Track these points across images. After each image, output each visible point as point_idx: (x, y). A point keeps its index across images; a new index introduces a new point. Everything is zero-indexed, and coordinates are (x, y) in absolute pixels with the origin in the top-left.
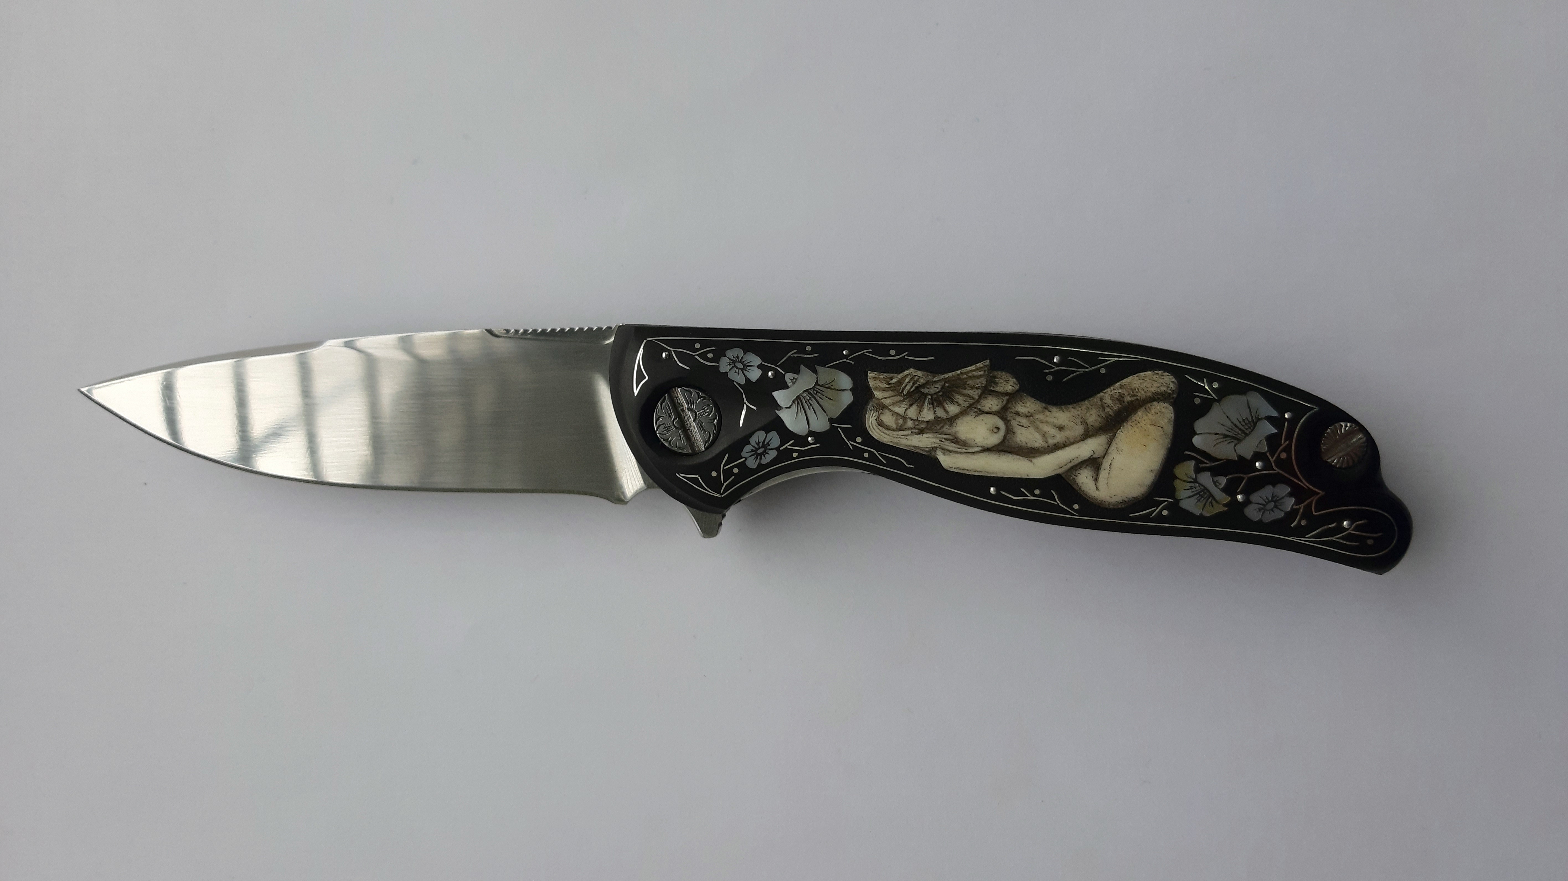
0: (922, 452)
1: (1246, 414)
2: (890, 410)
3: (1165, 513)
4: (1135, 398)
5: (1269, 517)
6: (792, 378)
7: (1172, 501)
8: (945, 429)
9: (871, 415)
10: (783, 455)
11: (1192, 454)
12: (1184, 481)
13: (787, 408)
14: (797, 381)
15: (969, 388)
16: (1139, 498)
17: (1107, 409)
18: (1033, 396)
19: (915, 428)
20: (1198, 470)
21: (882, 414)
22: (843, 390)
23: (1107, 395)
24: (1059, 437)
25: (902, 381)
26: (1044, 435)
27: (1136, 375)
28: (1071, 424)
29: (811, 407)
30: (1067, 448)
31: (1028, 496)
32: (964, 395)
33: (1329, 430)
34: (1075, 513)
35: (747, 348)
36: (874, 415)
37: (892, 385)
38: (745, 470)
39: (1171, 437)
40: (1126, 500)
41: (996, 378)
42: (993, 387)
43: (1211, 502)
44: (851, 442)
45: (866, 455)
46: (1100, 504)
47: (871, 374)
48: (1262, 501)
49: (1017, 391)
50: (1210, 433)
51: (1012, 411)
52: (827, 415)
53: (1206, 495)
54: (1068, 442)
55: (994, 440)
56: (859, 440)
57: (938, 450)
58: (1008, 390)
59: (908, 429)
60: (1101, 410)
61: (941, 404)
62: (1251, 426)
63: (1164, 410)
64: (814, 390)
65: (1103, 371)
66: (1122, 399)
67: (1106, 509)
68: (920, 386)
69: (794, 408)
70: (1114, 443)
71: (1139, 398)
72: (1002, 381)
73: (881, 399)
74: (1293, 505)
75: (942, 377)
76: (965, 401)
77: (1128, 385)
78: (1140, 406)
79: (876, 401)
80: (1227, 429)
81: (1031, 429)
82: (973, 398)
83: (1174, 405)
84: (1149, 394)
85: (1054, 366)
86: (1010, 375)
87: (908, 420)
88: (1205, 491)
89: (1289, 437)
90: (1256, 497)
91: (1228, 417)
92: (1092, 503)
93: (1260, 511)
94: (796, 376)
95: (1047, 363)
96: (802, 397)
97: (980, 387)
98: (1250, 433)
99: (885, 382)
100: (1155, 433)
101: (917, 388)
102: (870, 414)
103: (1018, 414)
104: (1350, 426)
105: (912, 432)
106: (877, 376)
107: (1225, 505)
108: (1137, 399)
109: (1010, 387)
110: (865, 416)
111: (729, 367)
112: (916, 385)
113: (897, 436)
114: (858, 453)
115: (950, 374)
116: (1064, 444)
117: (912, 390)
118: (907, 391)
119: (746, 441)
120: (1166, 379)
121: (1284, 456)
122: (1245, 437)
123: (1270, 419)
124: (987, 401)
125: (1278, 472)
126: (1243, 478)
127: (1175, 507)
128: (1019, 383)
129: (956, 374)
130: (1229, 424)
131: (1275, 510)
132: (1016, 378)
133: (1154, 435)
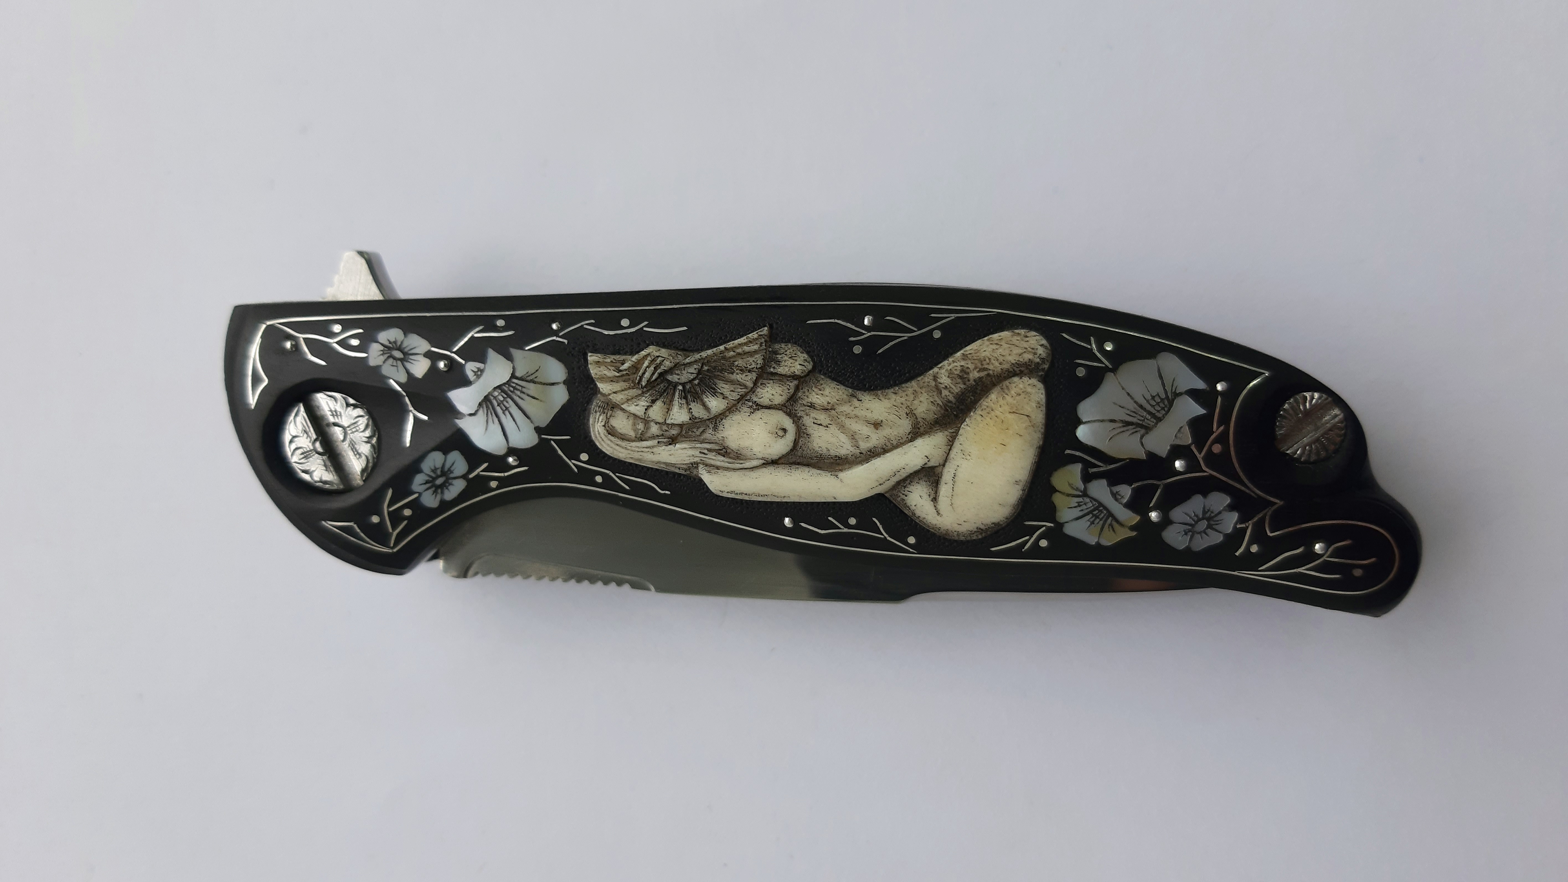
0: (677, 471)
1: (1156, 388)
2: (623, 410)
3: (1044, 543)
4: (986, 373)
5: (1202, 543)
6: (476, 370)
7: (1052, 525)
8: (707, 435)
9: (597, 420)
10: (476, 486)
11: (1078, 453)
12: (1068, 495)
13: (471, 415)
14: (484, 375)
15: (738, 371)
16: (1001, 523)
17: (945, 393)
18: (834, 379)
19: (662, 435)
20: (1087, 478)
21: (611, 418)
22: (553, 384)
23: (943, 371)
24: (875, 439)
25: (639, 366)
26: (853, 437)
27: (986, 338)
28: (892, 417)
29: (507, 412)
30: (888, 454)
31: (840, 529)
32: (732, 382)
33: (1286, 405)
34: (911, 550)
35: (408, 327)
36: (600, 420)
37: (625, 372)
38: (422, 513)
39: (1043, 430)
40: (982, 527)
41: (778, 354)
42: (774, 368)
43: (1111, 525)
44: (573, 461)
45: (599, 479)
46: (946, 534)
47: (592, 358)
48: (1188, 520)
49: (810, 372)
50: (1102, 421)
51: (805, 403)
52: (532, 422)
53: (1103, 515)
54: (890, 446)
55: (781, 447)
56: (584, 457)
57: (701, 466)
58: (796, 371)
59: (653, 437)
60: (935, 394)
61: (699, 397)
62: (1166, 406)
63: (1029, 389)
64: (510, 385)
65: (937, 334)
66: (965, 376)
67: (956, 541)
68: (666, 372)
69: (481, 414)
70: (957, 444)
71: (991, 372)
72: (786, 358)
73: (609, 394)
74: (1236, 524)
75: (697, 356)
76: (732, 391)
77: (973, 355)
78: (994, 385)
79: (602, 399)
80: (1128, 412)
81: (833, 429)
82: (746, 387)
83: (1044, 380)
84: (1006, 366)
85: (864, 332)
86: (799, 348)
87: (652, 424)
88: (1101, 508)
89: (1225, 419)
90: (1178, 513)
91: (1129, 394)
92: (934, 534)
93: (1186, 534)
94: (481, 365)
95: (853, 327)
96: (492, 398)
97: (755, 369)
98: (1164, 417)
99: (613, 368)
100: (1018, 424)
101: (661, 374)
102: (595, 418)
103: (812, 406)
104: (1319, 398)
105: (658, 442)
106: (601, 360)
107: (1132, 528)
108: (988, 375)
109: (799, 367)
110: (588, 420)
111: (383, 358)
112: (659, 371)
113: (637, 449)
114: (586, 476)
115: (709, 352)
116: (883, 449)
117: (654, 378)
118: (646, 380)
119: (414, 468)
120: (1032, 342)
121: (1217, 449)
122: (1156, 424)
123: (1194, 394)
124: (767, 389)
125: (1211, 475)
126: (1157, 487)
127: (1057, 534)
128: (813, 360)
129: (719, 351)
130: (1132, 406)
131: (1209, 531)
132: (808, 353)
133: (1016, 427)
